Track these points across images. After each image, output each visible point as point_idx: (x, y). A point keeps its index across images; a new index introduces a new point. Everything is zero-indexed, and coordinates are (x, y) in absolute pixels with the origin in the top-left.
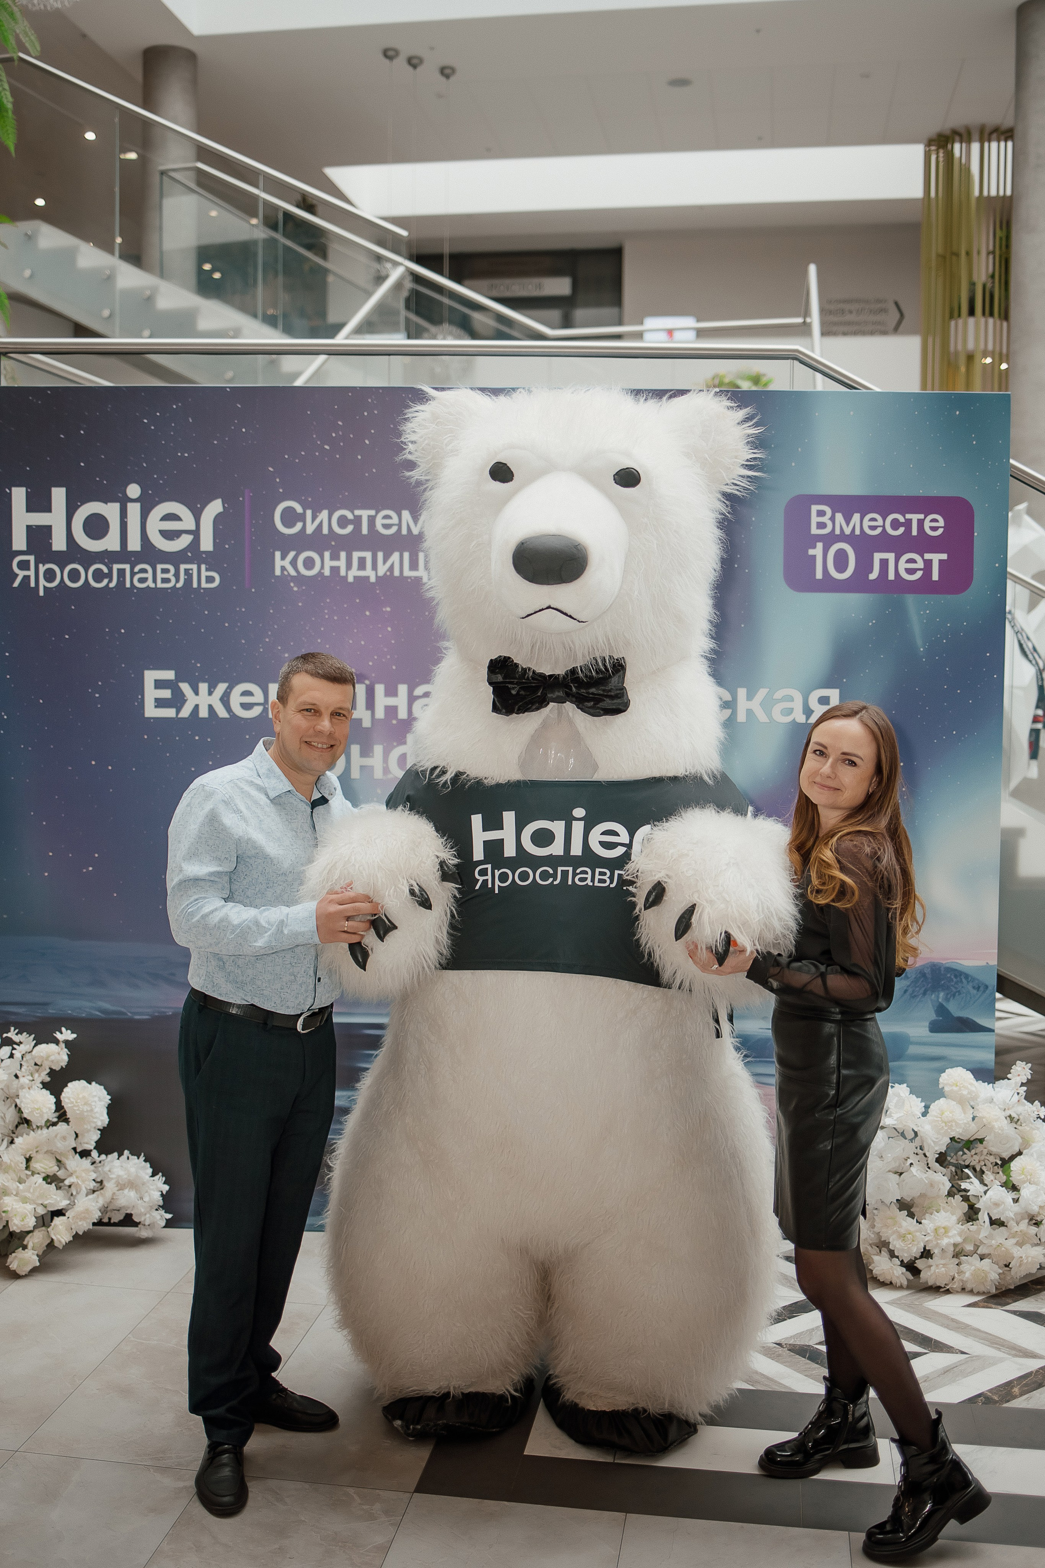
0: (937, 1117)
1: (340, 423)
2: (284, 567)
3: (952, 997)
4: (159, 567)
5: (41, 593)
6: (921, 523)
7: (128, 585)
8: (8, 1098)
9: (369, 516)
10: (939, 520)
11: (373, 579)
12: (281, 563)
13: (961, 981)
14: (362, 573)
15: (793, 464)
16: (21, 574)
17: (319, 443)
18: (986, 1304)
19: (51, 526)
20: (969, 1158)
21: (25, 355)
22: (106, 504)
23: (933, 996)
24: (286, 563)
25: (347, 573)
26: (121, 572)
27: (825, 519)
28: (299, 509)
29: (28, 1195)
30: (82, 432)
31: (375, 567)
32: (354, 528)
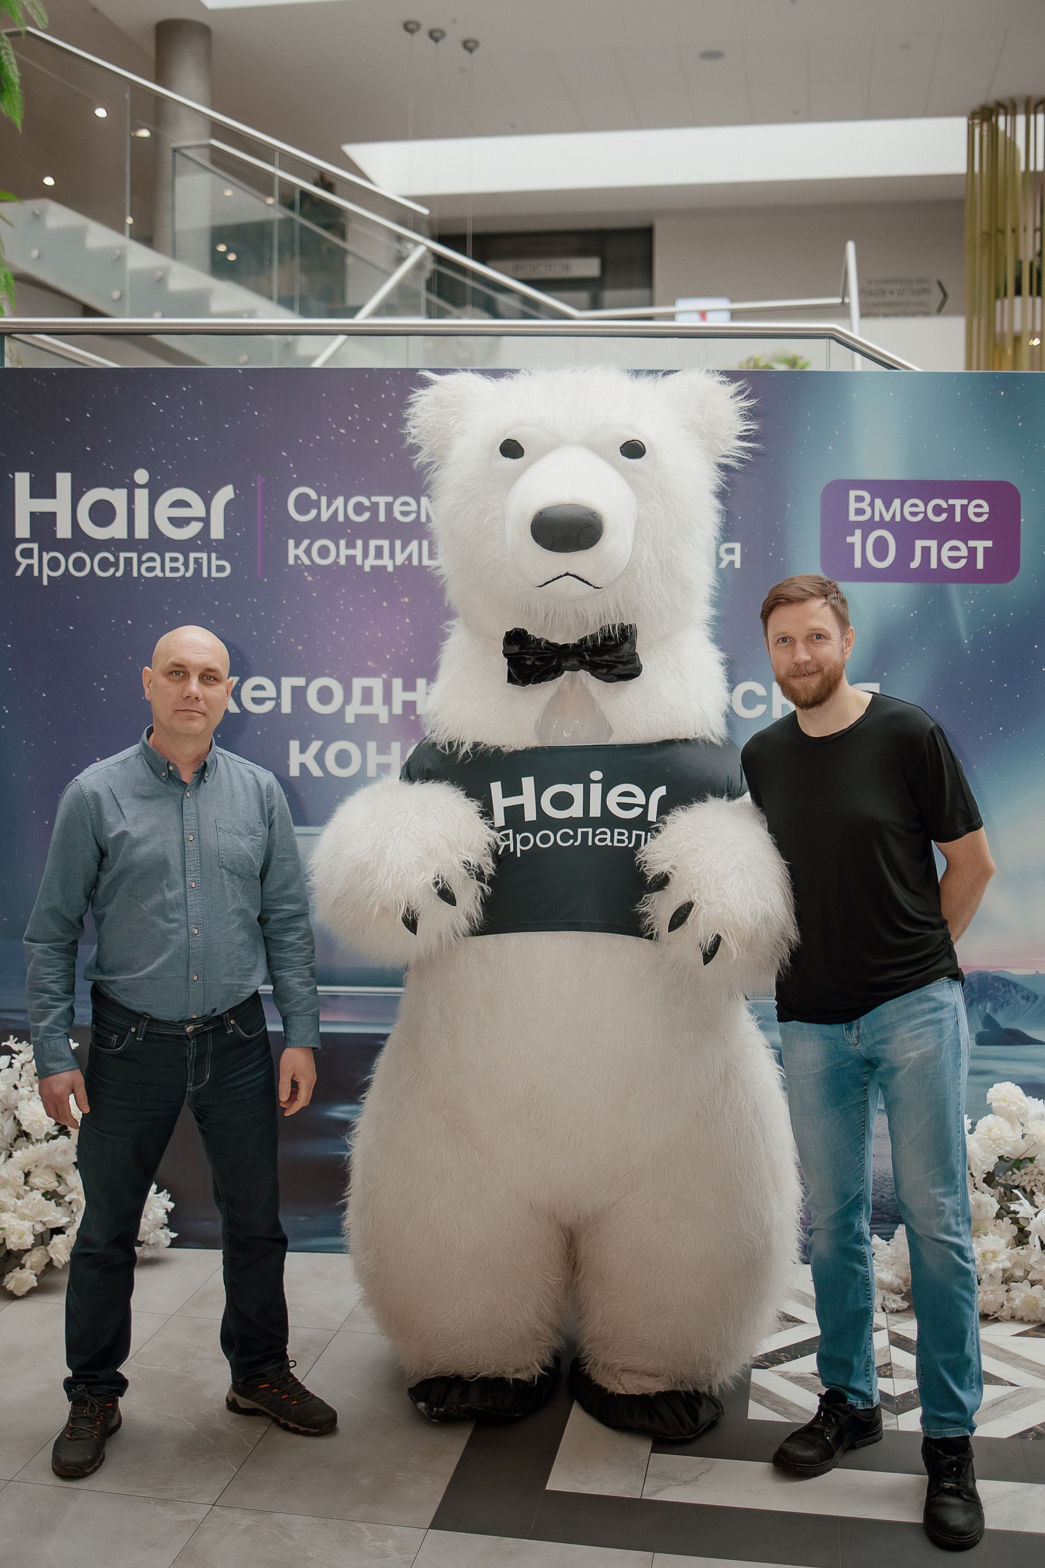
0: (984, 1134)
1: (356, 406)
2: (298, 556)
3: (1000, 1009)
4: (168, 555)
5: (45, 583)
6: (964, 508)
7: (135, 574)
8: (6, 1110)
9: (386, 503)
10: (983, 505)
11: (390, 569)
12: (295, 552)
13: (1010, 991)
14: (379, 562)
15: (830, 448)
16: (24, 562)
17: (334, 426)
18: (1037, 1333)
19: (55, 513)
20: (1018, 1177)
21: (28, 335)
22: (113, 489)
23: (980, 1006)
24: (300, 552)
25: (363, 562)
26: (128, 561)
27: (864, 505)
28: (313, 495)
29: (26, 1211)
30: (88, 415)
31: (392, 556)
32: (371, 515)
